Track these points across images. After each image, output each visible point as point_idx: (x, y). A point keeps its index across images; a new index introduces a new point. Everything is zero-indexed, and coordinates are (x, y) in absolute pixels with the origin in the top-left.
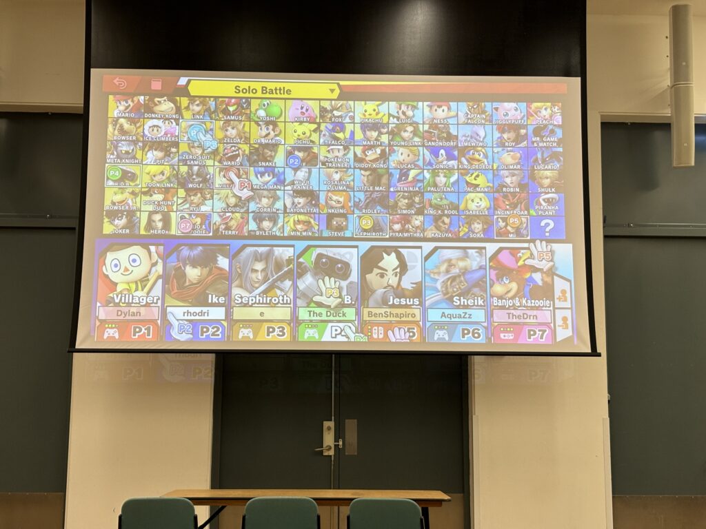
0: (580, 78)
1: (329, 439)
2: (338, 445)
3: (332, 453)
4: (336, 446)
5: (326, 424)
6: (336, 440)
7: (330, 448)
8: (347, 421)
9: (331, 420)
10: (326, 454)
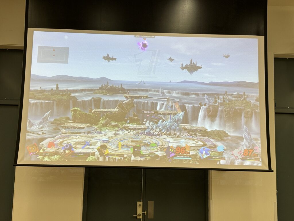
0: (264, 36)
2: (144, 213)
3: (141, 217)
4: (143, 214)
6: (143, 211)
7: (140, 215)
8: (148, 201)
9: (141, 201)
10: (138, 218)
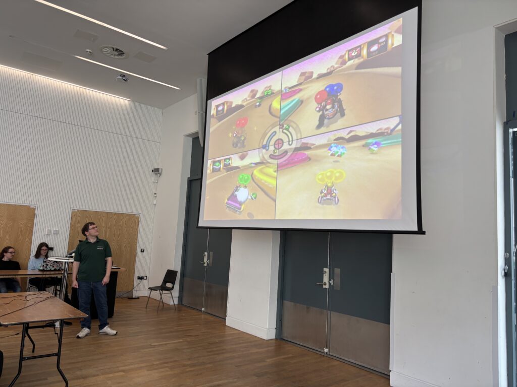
0: (417, 8)
1: (326, 278)
3: (327, 287)
4: (330, 283)
5: (325, 269)
6: (330, 280)
7: (325, 284)
8: (335, 269)
9: (327, 267)
10: (324, 287)
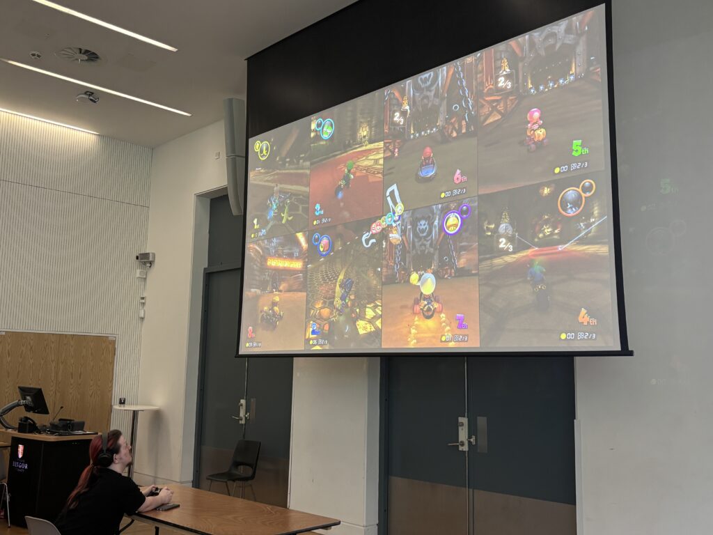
1: (463, 434)
2: (472, 441)
3: (465, 448)
5: (461, 420)
6: (470, 437)
9: (464, 416)
10: (461, 448)
